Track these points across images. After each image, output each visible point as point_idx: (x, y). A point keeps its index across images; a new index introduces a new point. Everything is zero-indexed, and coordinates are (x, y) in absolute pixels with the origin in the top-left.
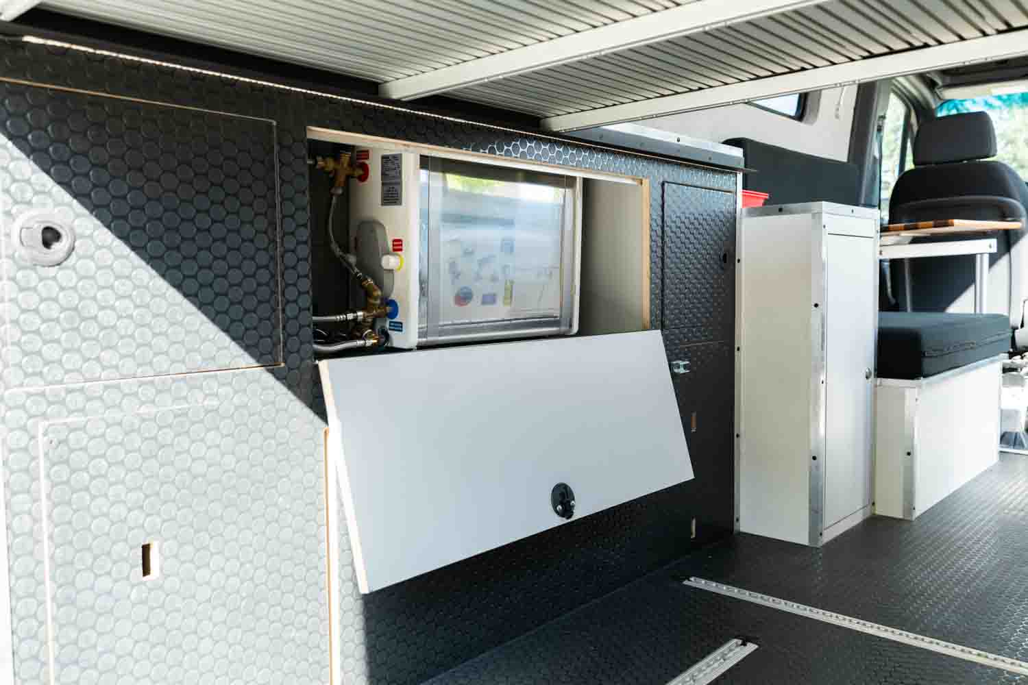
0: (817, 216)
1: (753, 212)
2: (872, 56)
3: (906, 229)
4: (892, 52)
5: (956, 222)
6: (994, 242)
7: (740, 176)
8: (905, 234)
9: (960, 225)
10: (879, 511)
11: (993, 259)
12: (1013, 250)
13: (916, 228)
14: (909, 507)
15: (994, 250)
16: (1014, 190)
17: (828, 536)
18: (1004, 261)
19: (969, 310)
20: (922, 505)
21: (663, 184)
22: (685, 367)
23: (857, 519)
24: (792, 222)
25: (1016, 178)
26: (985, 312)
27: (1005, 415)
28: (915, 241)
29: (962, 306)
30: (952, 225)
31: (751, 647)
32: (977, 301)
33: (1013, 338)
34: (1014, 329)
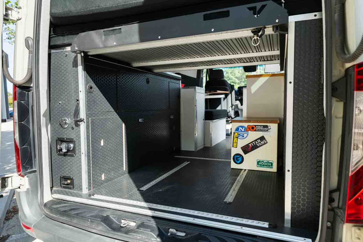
0: (195, 88)
1: (183, 88)
2: (225, 64)
3: (209, 92)
4: (228, 64)
5: (218, 91)
6: (224, 95)
7: (181, 81)
8: (209, 93)
9: (219, 92)
10: (206, 146)
11: (224, 99)
12: (228, 97)
13: (211, 92)
14: (211, 144)
15: (224, 97)
16: (227, 85)
17: (198, 149)
18: (226, 100)
19: (220, 109)
20: (213, 144)
21: (169, 82)
22: (173, 117)
23: (202, 147)
24: (189, 90)
25: (227, 82)
26: (223, 109)
27: (227, 130)
28: (210, 95)
29: (219, 108)
30: (217, 92)
31: (189, 162)
32: (221, 107)
33: (228, 114)
34: (228, 113)
